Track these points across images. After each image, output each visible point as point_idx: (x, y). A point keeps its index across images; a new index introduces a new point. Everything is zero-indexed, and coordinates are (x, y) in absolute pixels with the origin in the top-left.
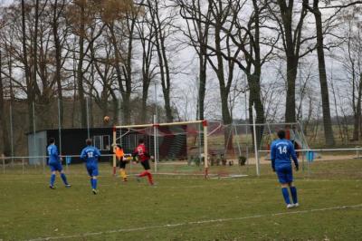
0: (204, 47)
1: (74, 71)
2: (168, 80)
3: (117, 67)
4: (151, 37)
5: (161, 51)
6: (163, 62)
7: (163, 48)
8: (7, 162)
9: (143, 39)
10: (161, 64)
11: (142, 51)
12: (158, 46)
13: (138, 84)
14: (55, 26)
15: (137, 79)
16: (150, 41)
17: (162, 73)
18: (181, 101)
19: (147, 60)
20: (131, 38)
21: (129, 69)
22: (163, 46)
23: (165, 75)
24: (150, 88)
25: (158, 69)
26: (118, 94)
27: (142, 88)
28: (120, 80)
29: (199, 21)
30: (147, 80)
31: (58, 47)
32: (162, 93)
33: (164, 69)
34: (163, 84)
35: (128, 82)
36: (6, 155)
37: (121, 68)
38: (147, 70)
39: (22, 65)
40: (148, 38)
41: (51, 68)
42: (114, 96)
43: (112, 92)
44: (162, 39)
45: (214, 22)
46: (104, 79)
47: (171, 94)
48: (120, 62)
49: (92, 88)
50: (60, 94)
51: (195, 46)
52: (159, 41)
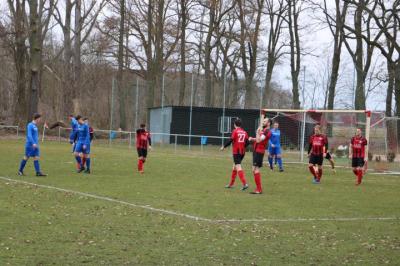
1: (200, 46)
2: (298, 62)
3: (242, 43)
4: (281, 13)
5: (293, 29)
6: (295, 42)
7: (296, 26)
8: (123, 136)
9: (272, 15)
10: (292, 43)
11: (270, 27)
12: (290, 24)
13: (260, 63)
15: (262, 58)
16: (279, 16)
17: (292, 53)
19: (274, 37)
20: (260, 12)
21: (255, 47)
22: (295, 23)
23: (296, 56)
27: (265, 68)
28: (244, 58)
30: (272, 60)
31: (184, 15)
32: (290, 75)
34: (292, 65)
35: (253, 60)
36: (123, 129)
38: (274, 49)
39: (137, 33)
40: (278, 13)
42: (235, 73)
44: (296, 16)
45: (357, 1)
46: (225, 53)
47: (300, 77)
49: (215, 67)
50: (184, 69)
51: (330, 25)
52: (292, 17)
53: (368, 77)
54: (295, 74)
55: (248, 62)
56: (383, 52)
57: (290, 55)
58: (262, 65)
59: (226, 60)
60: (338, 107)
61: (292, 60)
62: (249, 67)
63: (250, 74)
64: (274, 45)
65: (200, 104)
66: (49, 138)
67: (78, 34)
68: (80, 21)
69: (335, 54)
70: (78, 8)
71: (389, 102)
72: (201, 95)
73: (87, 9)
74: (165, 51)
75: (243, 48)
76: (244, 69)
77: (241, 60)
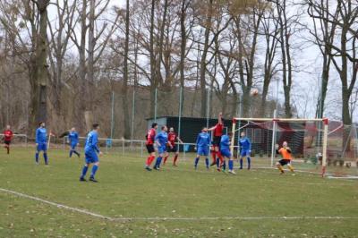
0: (329, 46)
1: (198, 62)
2: (290, 78)
3: (240, 61)
4: (276, 34)
5: (285, 49)
6: (286, 59)
7: (288, 46)
8: (126, 145)
9: (268, 35)
10: (284, 61)
11: (266, 47)
12: (282, 43)
13: (259, 79)
14: (183, 16)
15: (258, 75)
16: (274, 37)
17: (284, 70)
18: (301, 99)
19: (270, 56)
20: (256, 34)
21: (251, 64)
22: (287, 43)
23: (287, 73)
24: (270, 84)
25: (281, 66)
26: (238, 88)
27: (262, 84)
28: (242, 74)
29: (326, 21)
30: (268, 76)
31: (184, 36)
32: (283, 90)
33: (287, 66)
34: (284, 81)
35: (250, 76)
36: (126, 138)
37: (243, 62)
38: (269, 66)
39: (148, 52)
40: (274, 34)
41: (175, 57)
42: (234, 89)
43: (232, 85)
44: (287, 36)
45: (342, 22)
46: (226, 71)
47: (291, 92)
48: (244, 56)
49: (214, 79)
50: (182, 84)
51: (320, 45)
52: (284, 38)
54: (287, 89)
55: (245, 77)
57: (282, 72)
59: (227, 79)
61: (284, 76)
62: (246, 83)
63: (247, 89)
64: (270, 63)
66: (56, 146)
67: (91, 53)
68: (93, 42)
69: (324, 71)
70: (92, 30)
73: (99, 30)
75: (240, 65)
76: (242, 83)
77: (239, 76)
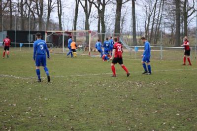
1: (18, 4)
2: (61, 10)
6: (59, 2)
21: (42, 4)
23: (60, 8)
24: (51, 13)
27: (47, 13)
28: (38, 9)
30: (50, 10)
33: (59, 5)
34: (58, 12)
37: (38, 3)
38: (50, 5)
42: (34, 16)
43: (33, 14)
46: (29, 7)
47: (62, 17)
50: (11, 14)
53: (90, 16)
54: (60, 16)
55: (39, 11)
56: (96, 6)
57: (57, 8)
58: (45, 12)
59: (30, 10)
60: (78, 29)
61: (58, 10)
62: (40, 13)
63: (40, 16)
64: (51, 3)
65: (20, 29)
69: (76, 7)
71: (99, 27)
72: (19, 25)
74: (3, 6)
75: (37, 5)
76: (38, 14)
77: (36, 10)
